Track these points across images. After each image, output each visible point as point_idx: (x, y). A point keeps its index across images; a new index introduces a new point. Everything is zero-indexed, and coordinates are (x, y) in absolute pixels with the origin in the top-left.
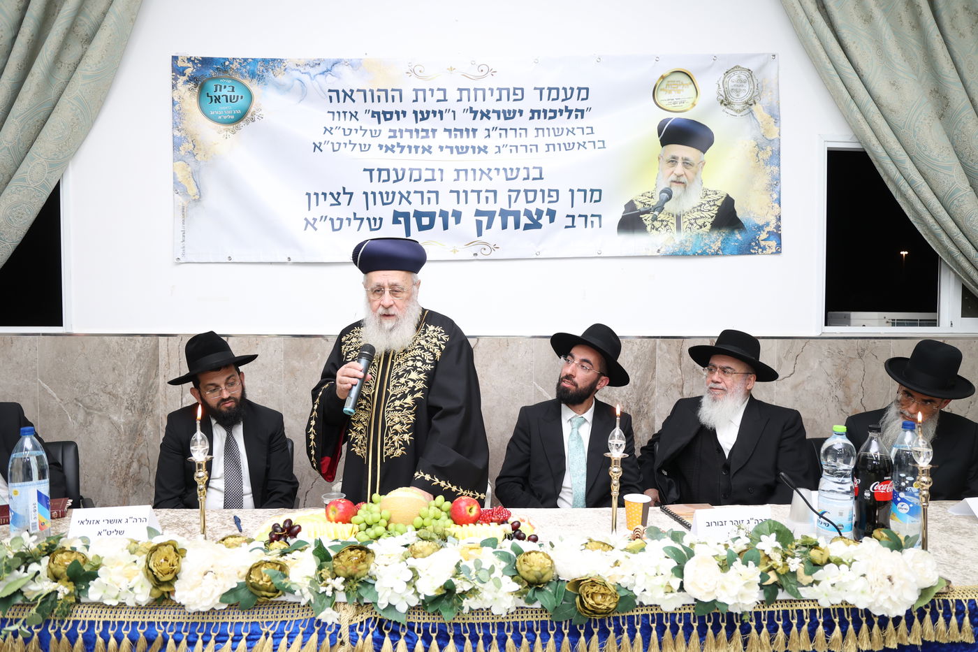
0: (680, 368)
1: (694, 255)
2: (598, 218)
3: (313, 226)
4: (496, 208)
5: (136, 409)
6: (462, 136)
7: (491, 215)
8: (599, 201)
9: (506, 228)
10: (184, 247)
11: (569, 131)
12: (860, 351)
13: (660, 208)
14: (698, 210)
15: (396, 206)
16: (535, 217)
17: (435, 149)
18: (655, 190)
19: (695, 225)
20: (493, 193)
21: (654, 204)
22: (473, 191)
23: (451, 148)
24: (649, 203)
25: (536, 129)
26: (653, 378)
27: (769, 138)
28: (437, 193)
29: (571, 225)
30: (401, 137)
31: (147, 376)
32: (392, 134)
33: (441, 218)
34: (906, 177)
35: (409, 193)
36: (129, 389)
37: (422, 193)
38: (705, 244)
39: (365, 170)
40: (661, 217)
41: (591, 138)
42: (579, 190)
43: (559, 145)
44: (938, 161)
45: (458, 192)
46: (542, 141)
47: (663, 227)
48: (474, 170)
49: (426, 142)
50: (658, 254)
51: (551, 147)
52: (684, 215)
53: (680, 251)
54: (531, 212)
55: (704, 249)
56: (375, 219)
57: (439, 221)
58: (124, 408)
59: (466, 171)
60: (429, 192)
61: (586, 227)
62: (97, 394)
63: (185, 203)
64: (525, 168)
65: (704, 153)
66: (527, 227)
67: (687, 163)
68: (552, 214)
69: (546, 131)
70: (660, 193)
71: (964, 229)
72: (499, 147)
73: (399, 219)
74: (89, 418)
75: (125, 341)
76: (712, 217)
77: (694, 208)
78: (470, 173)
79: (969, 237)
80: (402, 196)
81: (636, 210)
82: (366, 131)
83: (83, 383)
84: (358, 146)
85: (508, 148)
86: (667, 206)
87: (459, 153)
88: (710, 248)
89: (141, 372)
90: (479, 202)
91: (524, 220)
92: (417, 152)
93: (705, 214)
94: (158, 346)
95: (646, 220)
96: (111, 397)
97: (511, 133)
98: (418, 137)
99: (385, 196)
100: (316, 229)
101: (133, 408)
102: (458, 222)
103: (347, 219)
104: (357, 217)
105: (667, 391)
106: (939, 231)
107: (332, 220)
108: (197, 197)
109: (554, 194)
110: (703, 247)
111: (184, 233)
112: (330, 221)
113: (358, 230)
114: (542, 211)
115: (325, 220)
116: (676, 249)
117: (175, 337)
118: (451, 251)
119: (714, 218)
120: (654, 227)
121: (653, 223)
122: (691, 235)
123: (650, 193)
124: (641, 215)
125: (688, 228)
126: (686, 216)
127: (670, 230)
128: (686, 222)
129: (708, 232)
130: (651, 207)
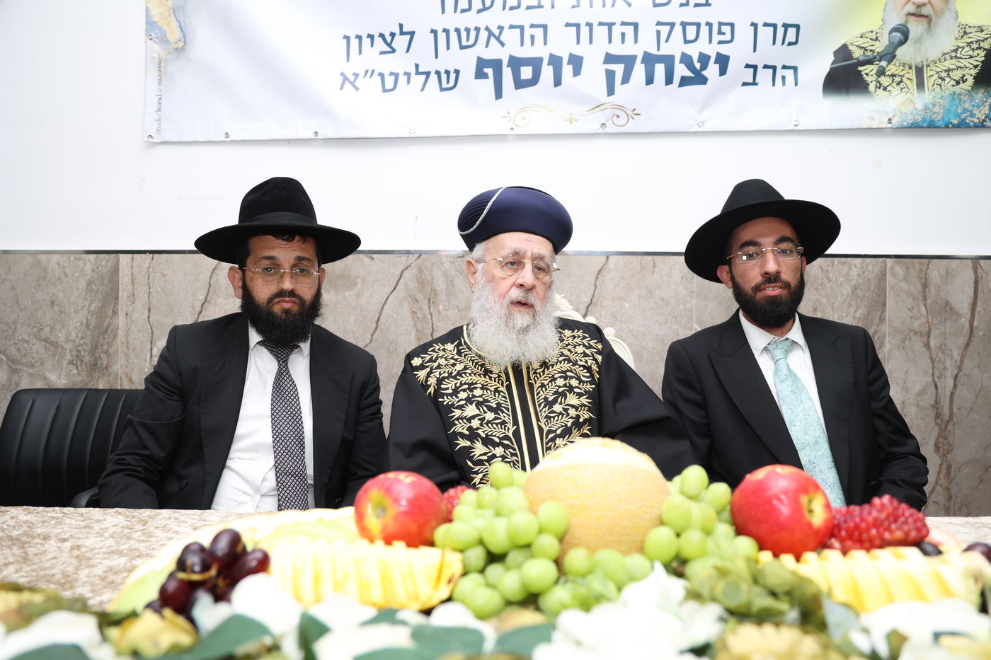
0: (925, 305)
1: (947, 126)
2: (792, 71)
3: (353, 84)
4: (638, 51)
5: (84, 365)
7: (629, 61)
8: (796, 43)
9: (652, 83)
10: (159, 119)
13: (890, 55)
14: (951, 58)
15: (480, 51)
16: (698, 66)
18: (882, 28)
19: (948, 80)
20: (632, 27)
21: (880, 50)
22: (601, 24)
24: (872, 48)
26: (882, 320)
28: (545, 27)
29: (751, 81)
31: (100, 314)
33: (551, 67)
35: (501, 28)
36: (73, 335)
37: (522, 28)
38: (965, 110)
40: (892, 69)
42: (766, 25)
45: (578, 26)
47: (894, 84)
50: (890, 126)
52: (928, 66)
53: (923, 121)
54: (690, 58)
55: (963, 116)
56: (447, 72)
57: (547, 72)
58: (67, 361)
60: (532, 26)
61: (774, 84)
62: (27, 342)
63: (163, 55)
66: (684, 82)
68: (723, 61)
70: (890, 33)
73: (486, 70)
74: (16, 378)
75: (70, 260)
76: (976, 67)
77: (947, 54)
80: (490, 34)
81: (852, 58)
83: (7, 324)
86: (901, 52)
88: (972, 115)
89: (92, 308)
90: (610, 42)
91: (681, 70)
93: (964, 62)
94: (118, 269)
95: (867, 74)
96: (48, 345)
99: (464, 34)
100: (357, 89)
101: (79, 363)
102: (577, 72)
103: (406, 73)
104: (421, 70)
105: (904, 341)
107: (382, 75)
108: (181, 44)
109: (726, 29)
110: (961, 113)
111: (160, 99)
112: (379, 77)
113: (422, 90)
114: (709, 57)
115: (371, 77)
116: (917, 117)
117: (143, 255)
118: (566, 120)
119: (979, 68)
120: (880, 85)
121: (879, 79)
122: (942, 97)
123: (874, 33)
124: (861, 66)
125: (937, 84)
126: (932, 67)
127: (906, 89)
128: (932, 76)
129: (969, 91)
130: (876, 53)
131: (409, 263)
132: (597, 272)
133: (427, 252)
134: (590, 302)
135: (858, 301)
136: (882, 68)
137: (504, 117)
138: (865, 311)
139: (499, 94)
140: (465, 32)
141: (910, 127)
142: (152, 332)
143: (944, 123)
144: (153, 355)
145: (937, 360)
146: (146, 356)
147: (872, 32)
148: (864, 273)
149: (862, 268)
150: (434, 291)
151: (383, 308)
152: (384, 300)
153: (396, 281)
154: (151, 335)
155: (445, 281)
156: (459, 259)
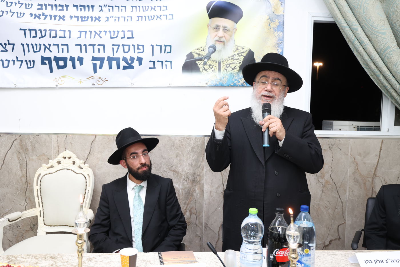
1: (228, 86)
2: (170, 63)
4: (105, 56)
6: (85, 10)
7: (102, 60)
8: (170, 52)
9: (111, 68)
11: (152, 8)
12: (330, 146)
14: (231, 59)
15: (42, 53)
17: (67, 18)
18: (205, 46)
19: (229, 68)
20: (102, 47)
21: (204, 55)
22: (90, 45)
23: (78, 17)
24: (202, 54)
25: (131, 6)
27: (277, 14)
28: (67, 45)
29: (153, 67)
30: (46, 9)
32: (40, 7)
33: (71, 61)
34: (358, 39)
35: (50, 45)
37: (58, 45)
38: (236, 80)
39: (21, 29)
40: (209, 62)
41: (165, 13)
42: (157, 45)
43: (145, 17)
44: (377, 28)
45: (80, 45)
46: (135, 14)
47: (210, 69)
48: (91, 32)
49: (61, 13)
50: (206, 86)
51: (140, 18)
52: (223, 62)
53: (220, 84)
54: (126, 59)
55: (235, 82)
56: (30, 61)
57: (69, 63)
59: (86, 32)
60: (62, 45)
61: (162, 68)
64: (122, 31)
65: (236, 24)
66: (125, 68)
67: (225, 29)
68: (140, 60)
69: (138, 8)
70: (209, 48)
71: (392, 72)
72: (108, 18)
73: (45, 61)
76: (240, 63)
77: (229, 57)
78: (88, 34)
79: (396, 77)
80: (46, 47)
81: (194, 58)
82: (22, 4)
84: (15, 14)
85: (114, 18)
86: (213, 56)
87: (82, 21)
88: (239, 82)
90: (94, 52)
91: (123, 64)
92: (55, 19)
93: (236, 61)
95: (199, 64)
97: (116, 9)
98: (56, 10)
99: (35, 47)
102: (81, 64)
103: (12, 60)
104: (19, 59)
106: (378, 73)
107: (2, 61)
109: (141, 47)
113: (20, 67)
114: (134, 58)
116: (217, 82)
118: (79, 82)
119: (241, 64)
120: (204, 69)
121: (204, 66)
122: (227, 74)
123: (203, 48)
124: (197, 61)
125: (225, 69)
126: (224, 62)
127: (214, 71)
128: (224, 66)
129: (237, 72)
130: (203, 56)
131: (16, 138)
132: (92, 141)
133: (24, 134)
134: (89, 153)
135: (194, 153)
136: (205, 62)
137: (54, 80)
138: (196, 157)
139: (51, 71)
140: (35, 46)
141: (214, 86)
145: (224, 175)
147: (202, 47)
148: (196, 142)
149: (195, 140)
150: (27, 149)
151: (6, 155)
152: (6, 153)
153: (11, 145)
155: (31, 145)
156: (36, 136)
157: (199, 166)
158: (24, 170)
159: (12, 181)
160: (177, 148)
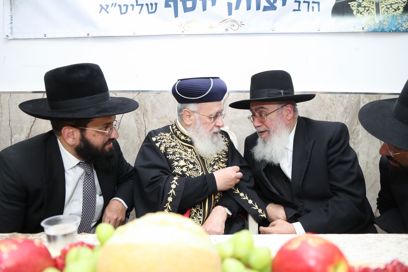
1: (390, 31)
2: (317, 4)
3: (106, 10)
9: (250, 9)
10: (12, 28)
16: (272, 1)
19: (391, 9)
29: (298, 9)
33: (201, 1)
38: (399, 24)
40: (364, 4)
47: (365, 11)
50: (363, 31)
52: (382, 2)
53: (379, 28)
55: (398, 27)
56: (151, 4)
57: (199, 4)
61: (308, 11)
66: (265, 9)
73: (170, 3)
88: (402, 26)
91: (264, 3)
95: (353, 6)
100: (108, 13)
102: (214, 4)
103: (131, 5)
104: (139, 3)
107: (120, 6)
110: (397, 25)
111: (12, 18)
112: (119, 7)
113: (140, 13)
115: (115, 7)
116: (376, 27)
117: (6, 94)
118: (209, 28)
119: (406, 3)
120: (359, 11)
121: (358, 9)
122: (388, 17)
124: (350, 2)
125: (386, 11)
126: (383, 3)
127: (371, 13)
128: (383, 7)
129: (401, 14)
131: (134, 96)
133: (142, 91)
135: (347, 114)
136: (360, 3)
137: (179, 26)
138: (350, 119)
139: (176, 15)
142: (11, 131)
143: (388, 30)
144: (12, 142)
146: (9, 143)
148: (350, 101)
149: (349, 99)
150: (146, 110)
151: (121, 118)
154: (11, 132)
155: (151, 105)
156: (157, 94)
157: (354, 131)
158: (142, 136)
159: (129, 149)
160: (327, 109)
